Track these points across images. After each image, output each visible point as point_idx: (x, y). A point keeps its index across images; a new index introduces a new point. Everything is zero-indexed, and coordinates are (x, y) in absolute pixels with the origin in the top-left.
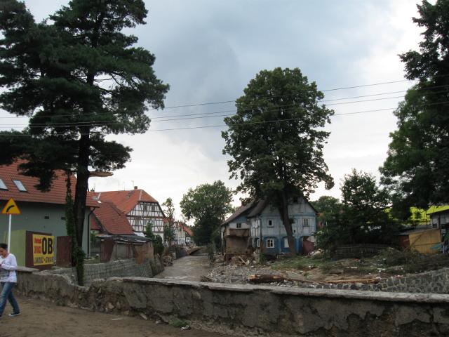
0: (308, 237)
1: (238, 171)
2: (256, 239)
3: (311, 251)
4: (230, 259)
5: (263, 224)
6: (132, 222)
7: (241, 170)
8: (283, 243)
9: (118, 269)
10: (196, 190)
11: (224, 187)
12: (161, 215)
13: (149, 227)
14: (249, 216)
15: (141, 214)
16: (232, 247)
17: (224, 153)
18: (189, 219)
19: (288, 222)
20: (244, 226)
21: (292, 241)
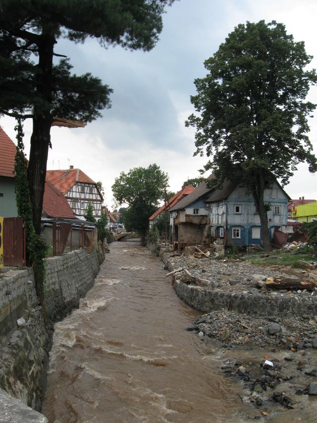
0: (279, 227)
1: (204, 147)
2: (218, 228)
3: (285, 244)
4: (182, 249)
5: (229, 210)
6: (71, 204)
7: (208, 145)
8: (250, 233)
9: (73, 262)
10: (129, 174)
11: (160, 171)
12: (99, 198)
13: (90, 211)
14: (208, 200)
15: (78, 197)
16: (185, 235)
17: (187, 124)
18: (121, 203)
19: (262, 209)
20: (202, 212)
21: (265, 231)
